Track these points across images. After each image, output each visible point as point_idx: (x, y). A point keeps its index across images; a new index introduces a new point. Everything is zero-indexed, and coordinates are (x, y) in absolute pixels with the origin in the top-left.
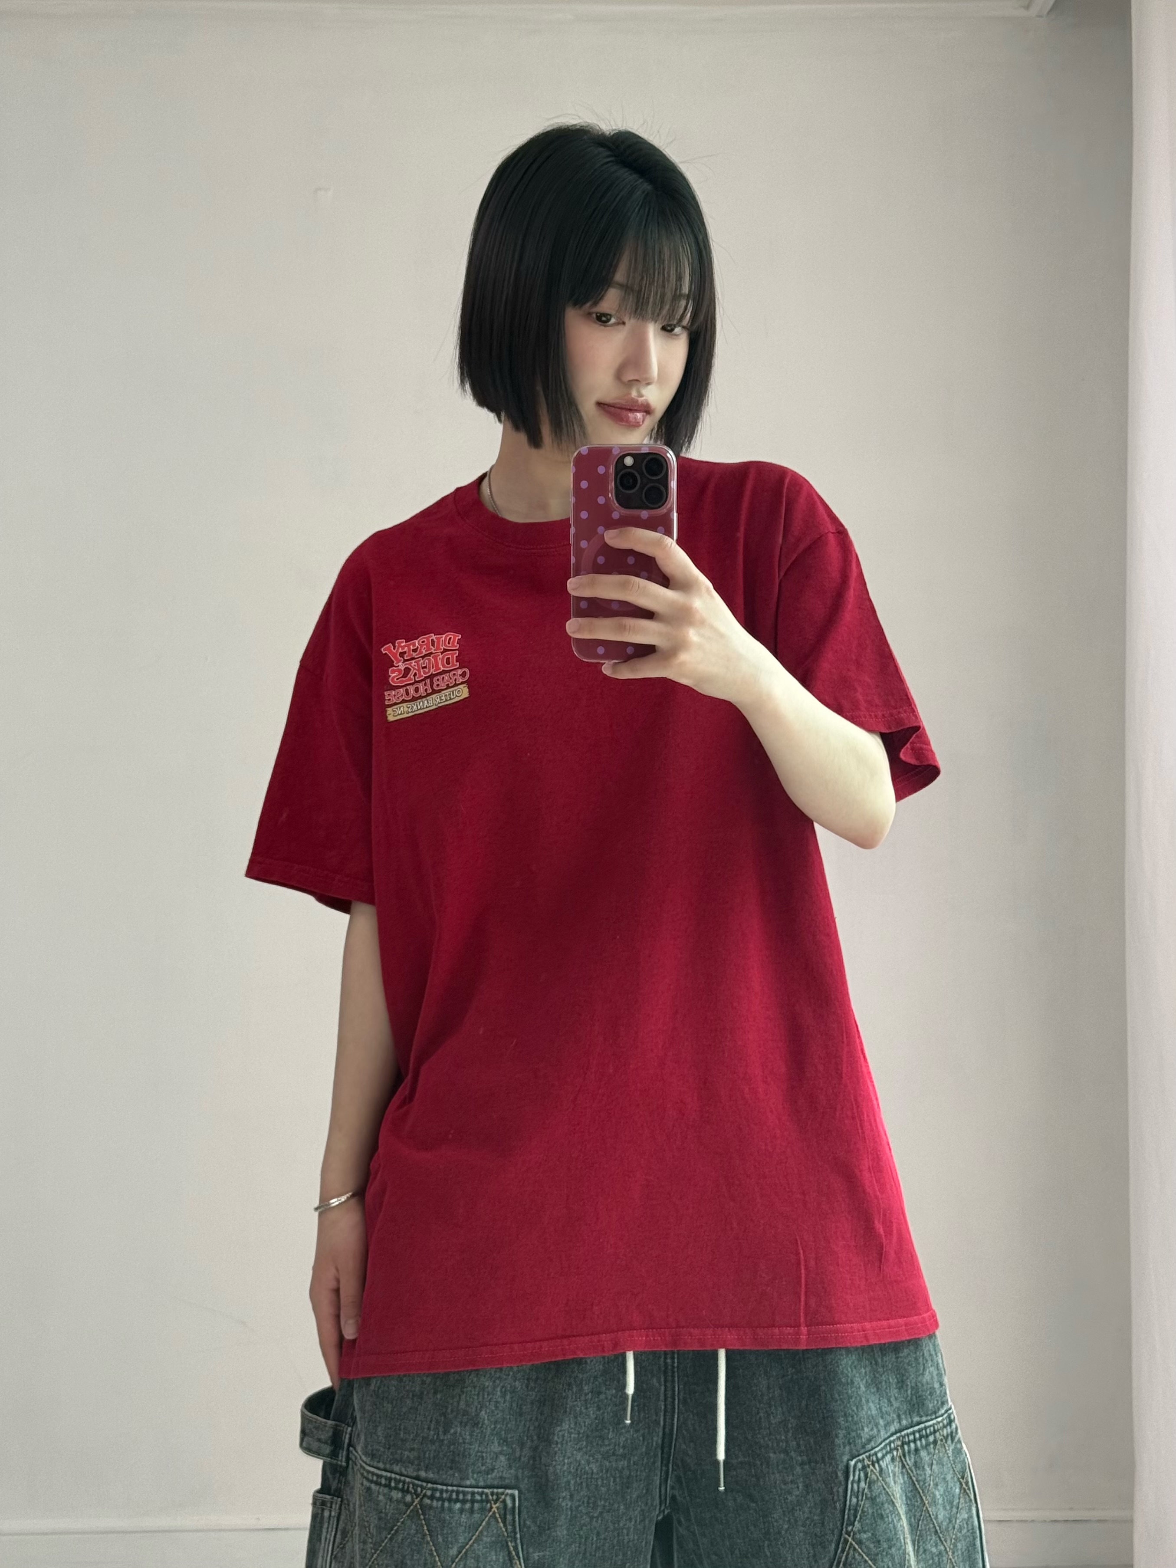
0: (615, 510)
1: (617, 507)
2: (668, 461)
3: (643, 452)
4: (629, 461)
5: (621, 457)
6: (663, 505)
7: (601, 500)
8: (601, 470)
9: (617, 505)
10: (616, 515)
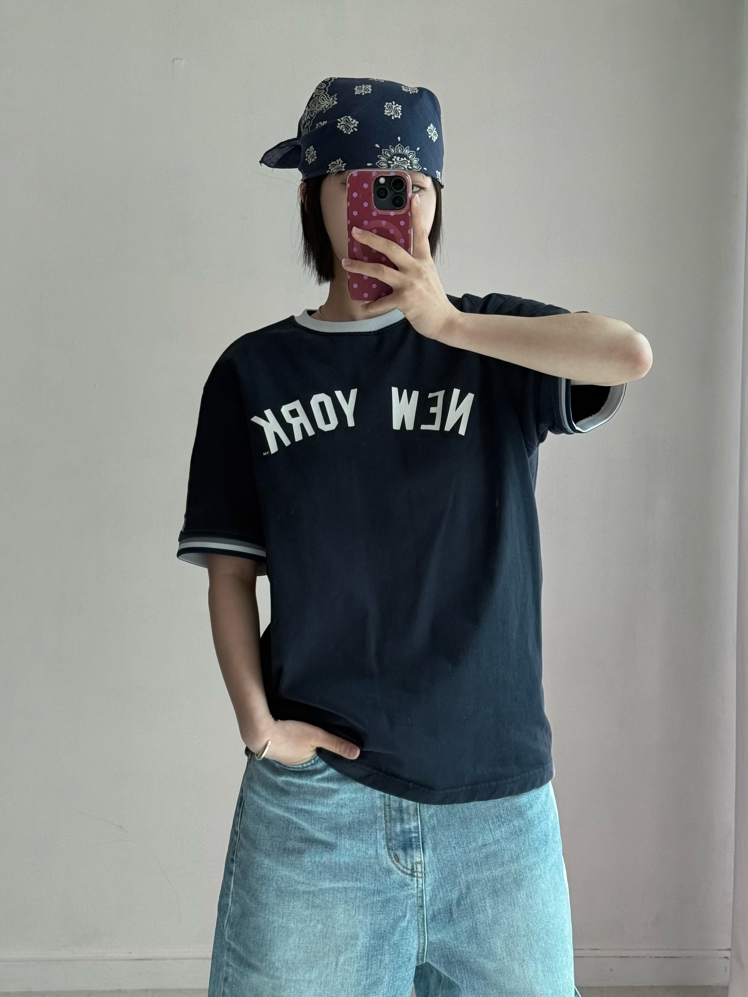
0: (374, 211)
1: (375, 209)
2: (407, 181)
3: (391, 175)
4: (382, 180)
5: (378, 178)
6: (404, 207)
7: (366, 204)
8: (366, 186)
9: (375, 207)
10: (374, 214)
